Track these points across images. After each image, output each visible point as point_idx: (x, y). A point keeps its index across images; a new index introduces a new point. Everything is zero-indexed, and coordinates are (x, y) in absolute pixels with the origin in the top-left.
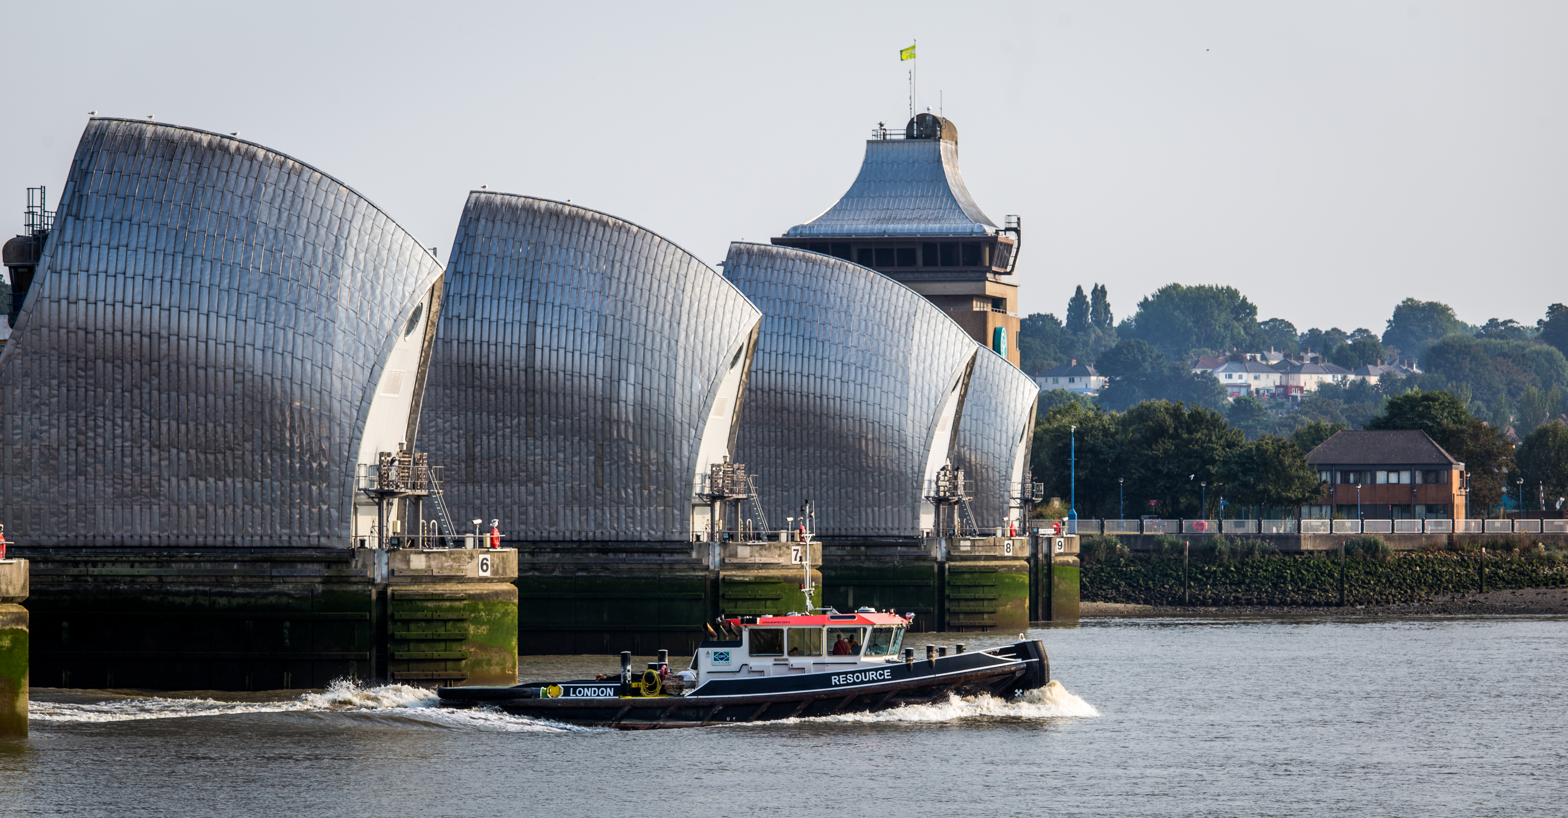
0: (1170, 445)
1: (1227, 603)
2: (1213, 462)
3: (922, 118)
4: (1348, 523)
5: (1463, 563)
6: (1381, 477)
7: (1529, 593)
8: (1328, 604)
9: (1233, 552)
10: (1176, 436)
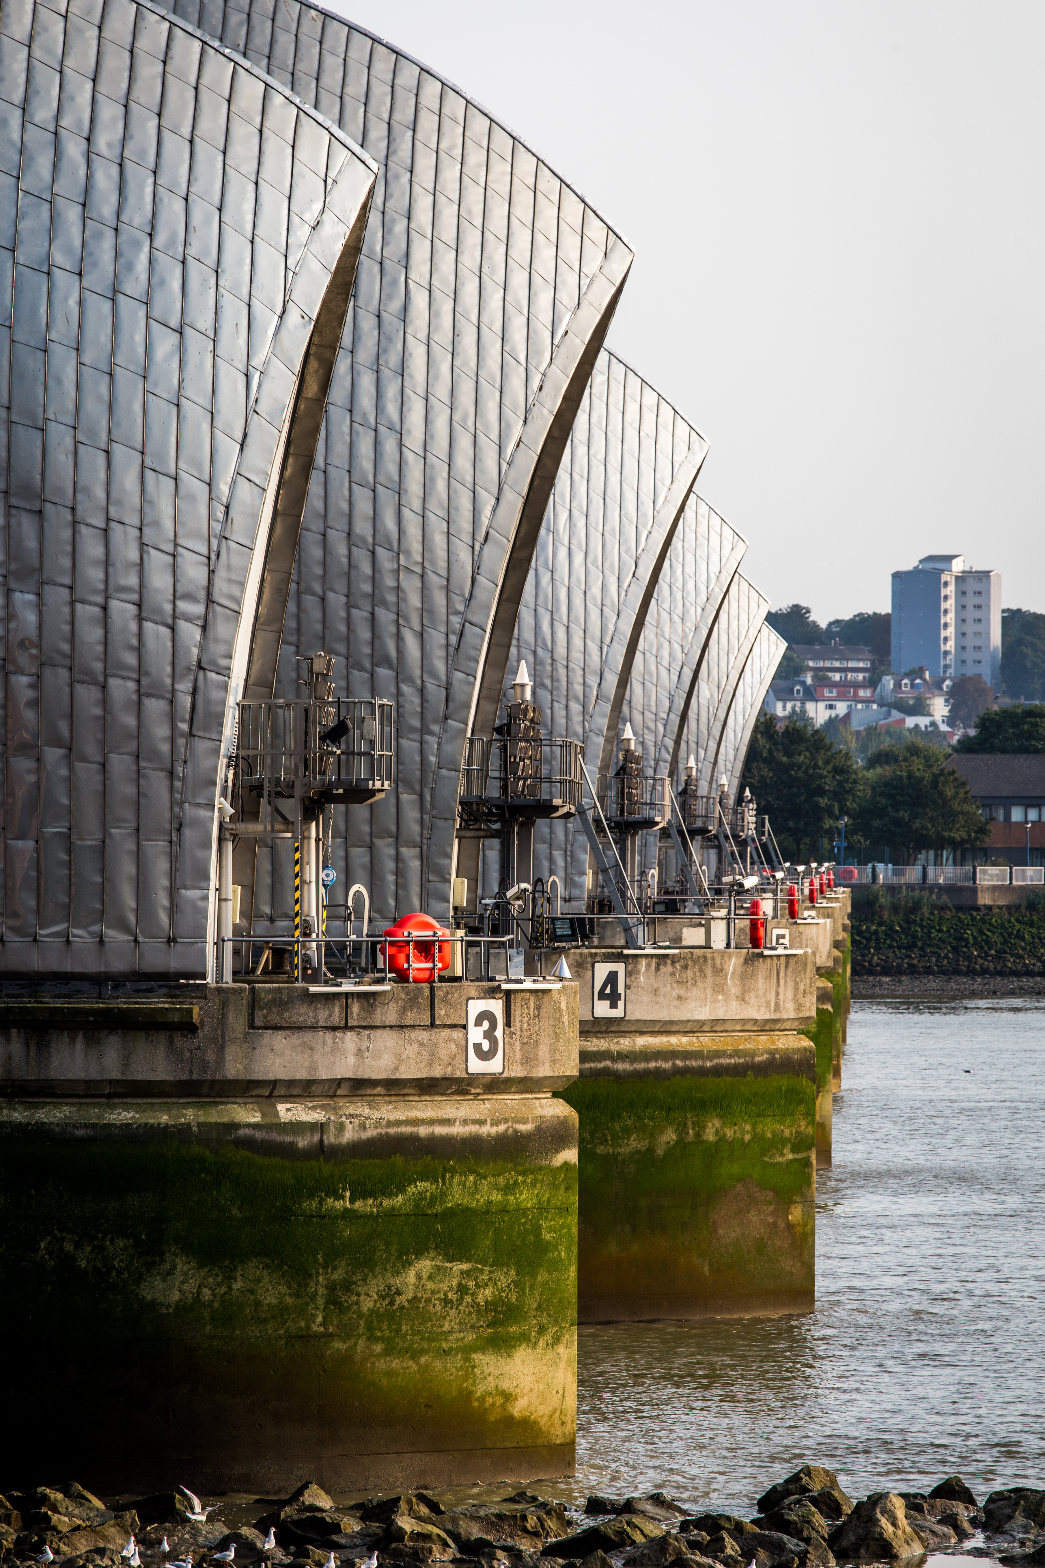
1: (900, 972)
6: (1017, 815)
8: (1029, 974)
9: (895, 908)
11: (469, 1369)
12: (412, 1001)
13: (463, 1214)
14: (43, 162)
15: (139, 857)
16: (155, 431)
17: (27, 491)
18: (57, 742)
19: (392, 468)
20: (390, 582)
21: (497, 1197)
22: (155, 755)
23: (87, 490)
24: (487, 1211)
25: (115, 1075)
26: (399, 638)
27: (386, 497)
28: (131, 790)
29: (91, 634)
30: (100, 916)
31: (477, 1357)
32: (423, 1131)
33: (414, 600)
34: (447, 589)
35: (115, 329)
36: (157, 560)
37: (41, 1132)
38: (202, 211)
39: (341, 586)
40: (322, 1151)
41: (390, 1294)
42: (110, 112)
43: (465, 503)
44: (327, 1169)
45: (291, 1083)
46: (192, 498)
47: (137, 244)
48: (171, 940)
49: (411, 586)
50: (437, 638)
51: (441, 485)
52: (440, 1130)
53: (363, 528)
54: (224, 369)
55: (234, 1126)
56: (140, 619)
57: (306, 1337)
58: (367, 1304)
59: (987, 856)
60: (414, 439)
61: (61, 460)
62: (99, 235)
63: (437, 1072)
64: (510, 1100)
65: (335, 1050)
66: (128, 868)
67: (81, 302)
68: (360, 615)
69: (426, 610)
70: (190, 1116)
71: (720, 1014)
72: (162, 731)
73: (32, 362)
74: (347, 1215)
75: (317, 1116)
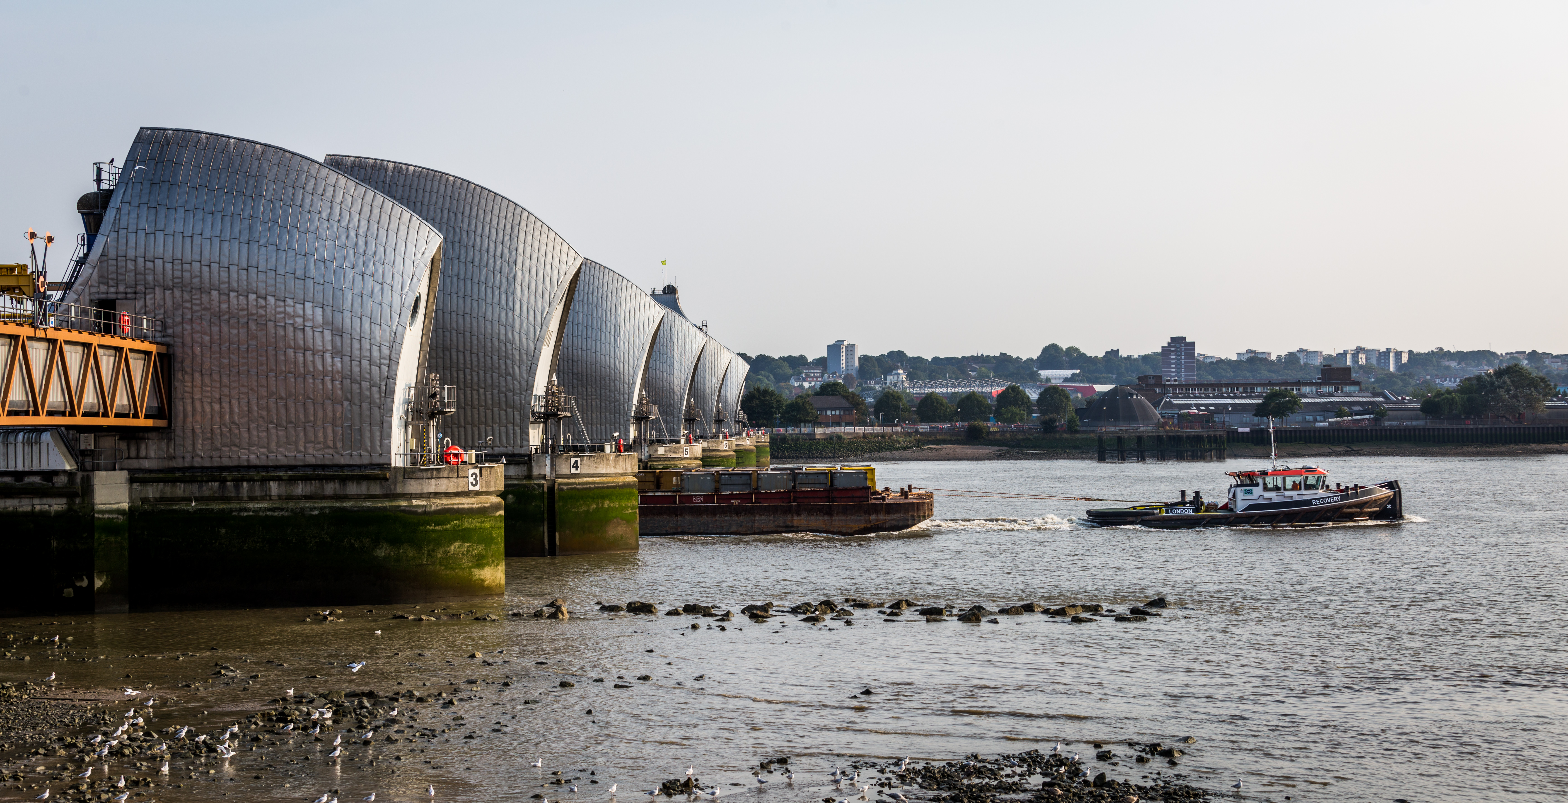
0: (757, 402)
1: (793, 458)
2: (773, 407)
3: (669, 286)
4: (830, 429)
5: (869, 442)
6: (829, 413)
7: (896, 453)
8: (830, 458)
9: (792, 440)
10: (759, 399)
11: (471, 573)
12: (452, 470)
13: (468, 530)
14: (344, 237)
15: (371, 431)
16: (374, 312)
17: (338, 330)
18: (347, 400)
19: (511, 320)
20: (510, 352)
21: (478, 525)
22: (375, 403)
23: (355, 329)
24: (475, 529)
25: (365, 492)
26: (513, 368)
27: (509, 329)
28: (368, 413)
29: (356, 369)
30: (360, 448)
31: (473, 570)
32: (455, 507)
33: (518, 357)
34: (527, 354)
35: (363, 284)
36: (375, 348)
37: (344, 509)
38: (390, 250)
39: (496, 354)
40: (425, 513)
41: (446, 552)
42: (364, 223)
43: (532, 330)
44: (427, 518)
45: (416, 494)
46: (385, 331)
47: (370, 260)
48: (381, 455)
49: (517, 353)
50: (524, 368)
51: (525, 325)
52: (460, 506)
53: (502, 337)
54: (394, 294)
55: (400, 506)
56: (370, 365)
57: (421, 565)
58: (439, 556)
59: (820, 424)
60: (517, 312)
61: (347, 321)
62: (359, 258)
63: (460, 490)
64: (483, 498)
65: (429, 484)
66: (368, 434)
67: (353, 276)
68: (502, 362)
69: (521, 360)
70: (387, 504)
71: (608, 471)
72: (377, 396)
73: (339, 293)
74: (433, 531)
75: (424, 503)
